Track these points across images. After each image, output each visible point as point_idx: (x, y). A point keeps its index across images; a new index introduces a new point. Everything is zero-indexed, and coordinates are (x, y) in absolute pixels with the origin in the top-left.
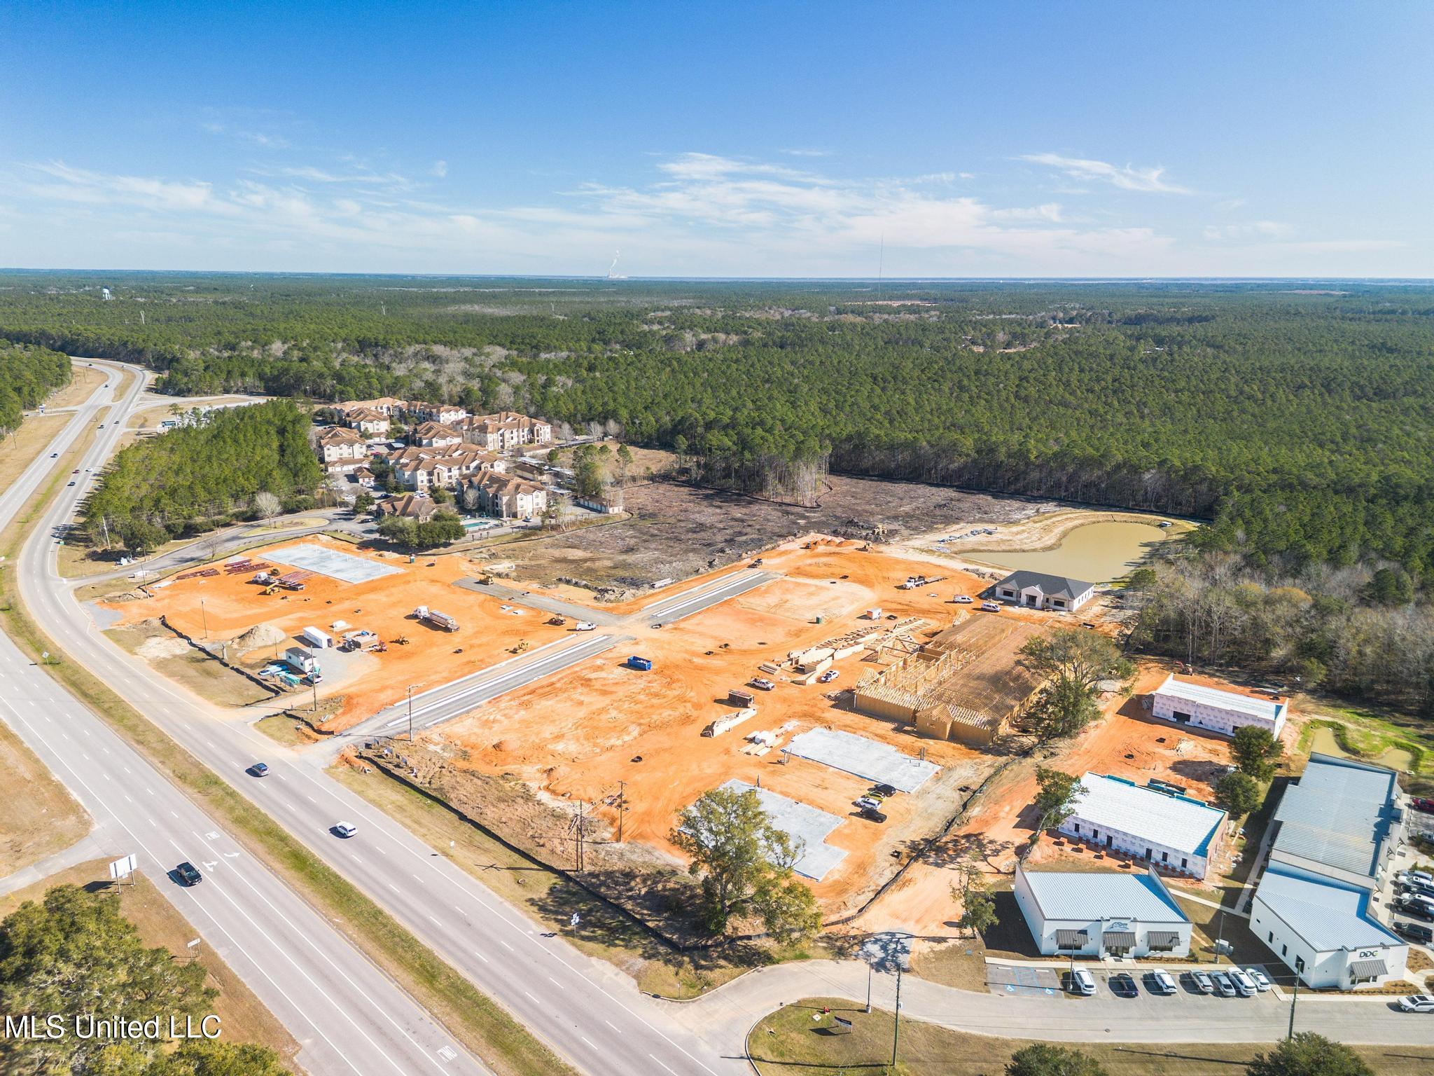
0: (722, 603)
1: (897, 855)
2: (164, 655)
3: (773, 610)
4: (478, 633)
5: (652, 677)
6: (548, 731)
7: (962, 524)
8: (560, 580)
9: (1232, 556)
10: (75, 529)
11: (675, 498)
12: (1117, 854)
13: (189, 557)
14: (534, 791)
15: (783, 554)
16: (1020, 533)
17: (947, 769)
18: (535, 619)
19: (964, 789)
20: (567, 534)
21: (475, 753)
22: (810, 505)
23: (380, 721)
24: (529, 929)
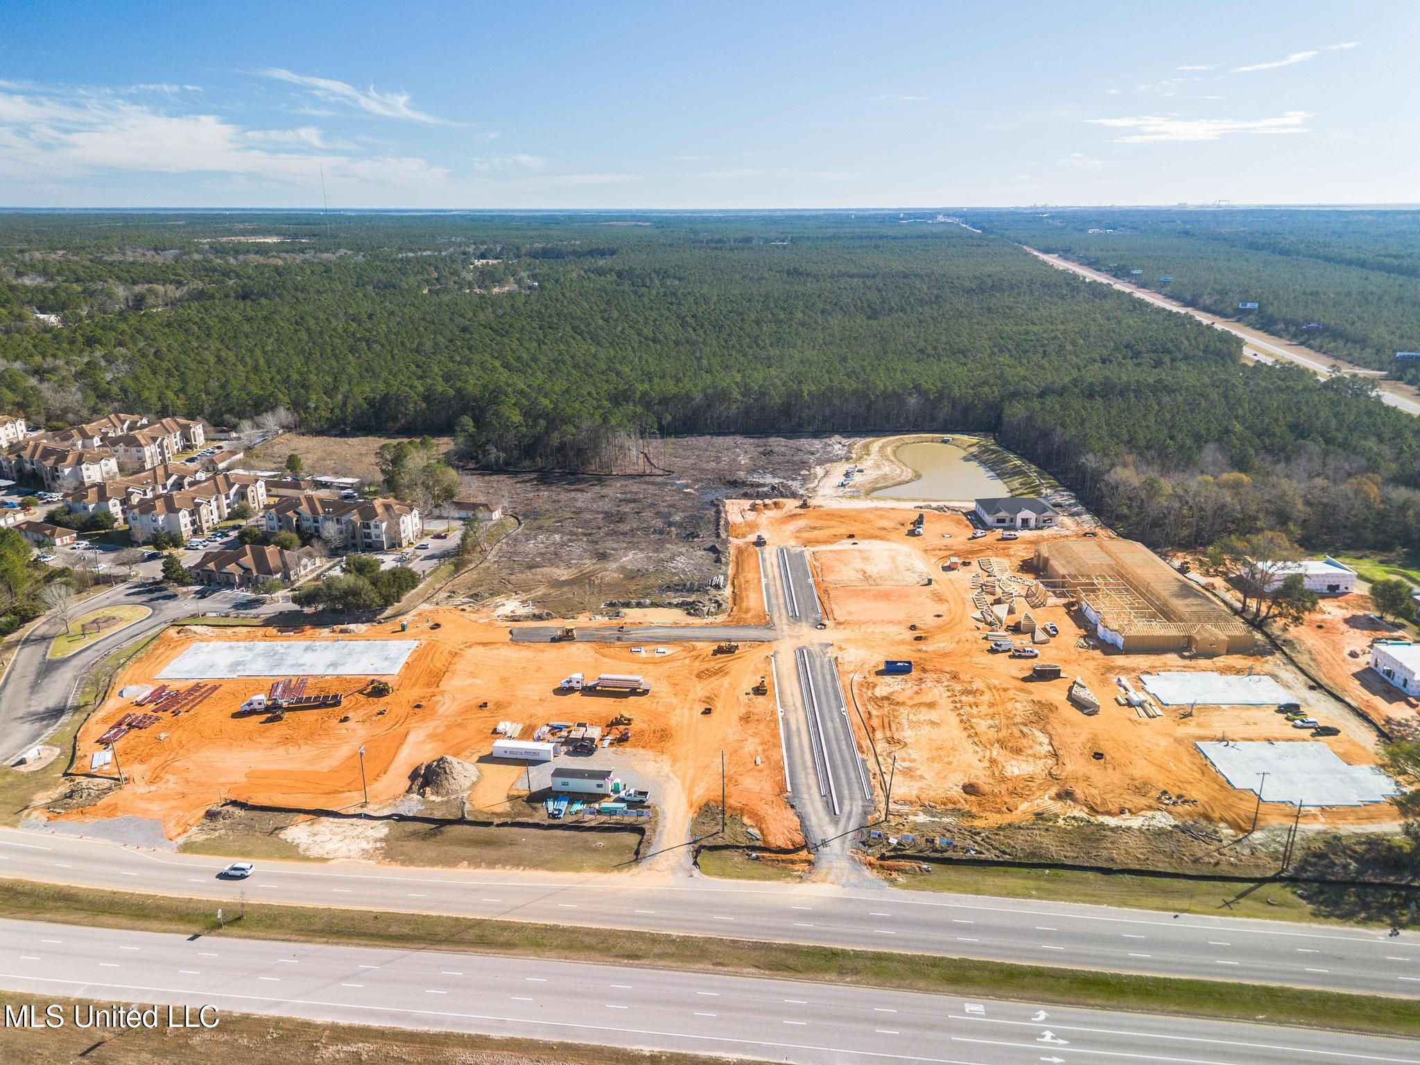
0: (817, 587)
2: (364, 845)
4: (676, 686)
5: (929, 677)
7: (819, 468)
8: (612, 604)
14: (1092, 819)
15: (752, 526)
16: (878, 467)
17: (1275, 677)
18: (695, 653)
19: (1312, 688)
20: (493, 552)
21: (967, 807)
22: (661, 472)
23: (816, 813)
24: (1375, 937)
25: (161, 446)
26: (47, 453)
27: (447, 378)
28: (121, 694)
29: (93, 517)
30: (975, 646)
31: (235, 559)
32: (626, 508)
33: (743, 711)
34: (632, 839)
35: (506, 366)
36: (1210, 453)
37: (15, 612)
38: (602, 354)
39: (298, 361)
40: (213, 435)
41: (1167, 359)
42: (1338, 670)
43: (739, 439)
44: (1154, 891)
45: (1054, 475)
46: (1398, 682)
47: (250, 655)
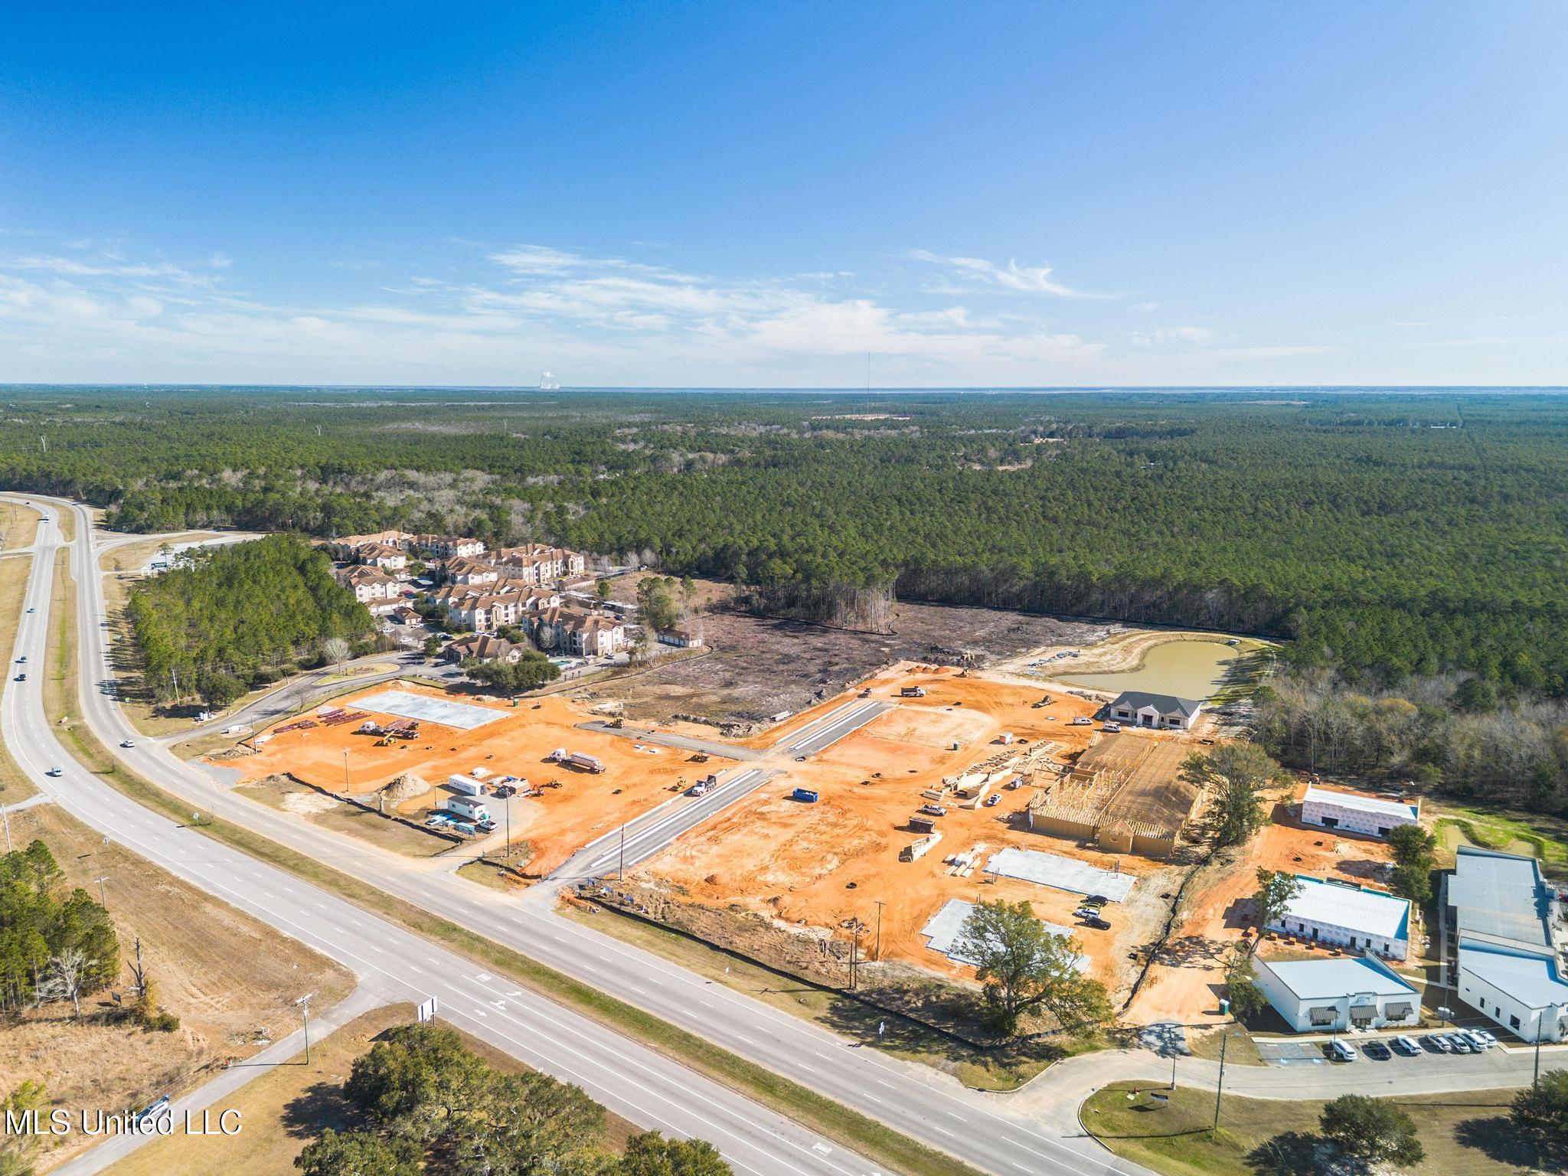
0: (851, 733)
1: (1134, 957)
2: (314, 810)
3: (905, 739)
4: (626, 773)
5: (822, 808)
6: (750, 865)
7: (1043, 648)
8: (676, 717)
9: (1328, 671)
10: (122, 685)
11: (746, 629)
12: (1325, 944)
13: (271, 709)
14: (768, 920)
15: (885, 683)
16: (1103, 655)
17: (1142, 879)
18: (675, 757)
19: (1165, 896)
21: (690, 888)
22: (886, 633)
23: (580, 862)
28: (319, 710)
30: (903, 797)
33: (642, 797)
34: (449, 845)
40: (593, 562)
47: (410, 703)
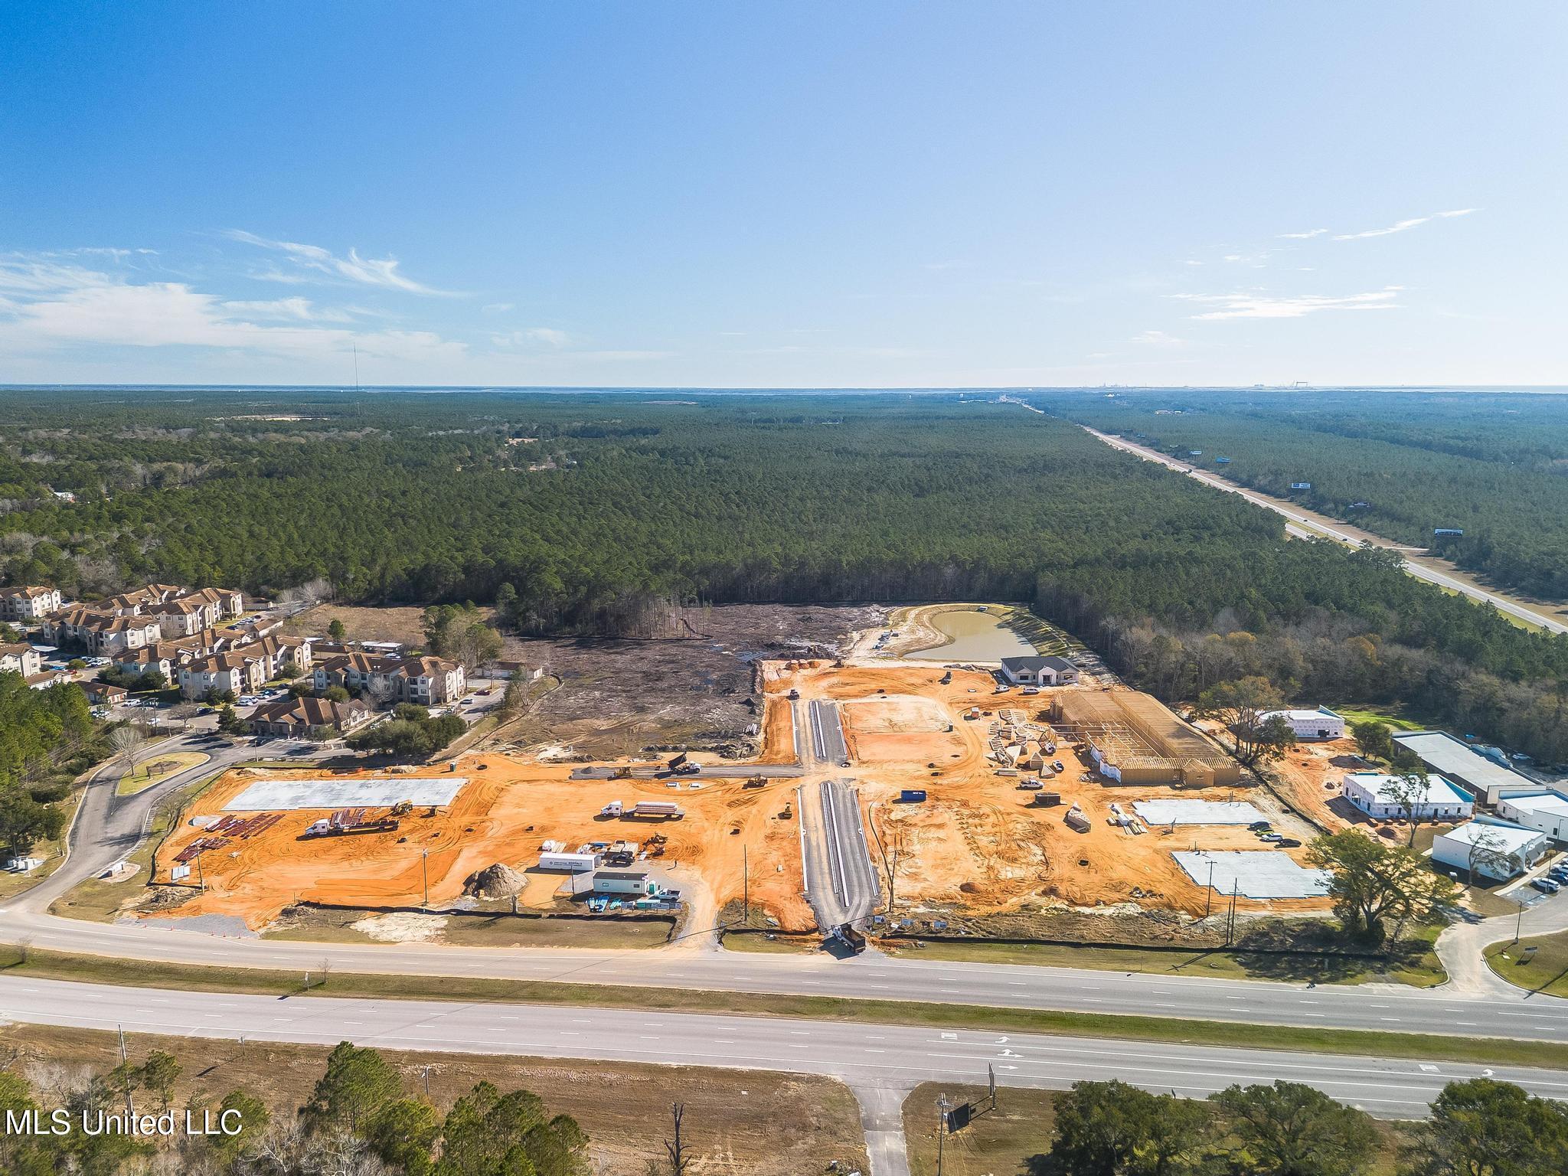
0: (844, 733)
2: (428, 932)
3: (896, 729)
7: (855, 632)
8: (650, 749)
13: (116, 835)
14: (1071, 909)
15: (787, 683)
16: (913, 632)
17: (1253, 803)
18: (727, 787)
19: (1285, 812)
20: (535, 707)
21: (962, 902)
22: (700, 637)
23: (828, 905)
24: (1294, 989)
25: (202, 614)
26: (90, 620)
27: (486, 550)
28: (191, 823)
29: (144, 677)
30: (987, 780)
31: (289, 711)
32: (664, 669)
33: (769, 831)
34: (666, 926)
35: (547, 540)
36: (1225, 615)
37: (82, 755)
38: (644, 528)
39: (333, 535)
40: (250, 606)
41: (1206, 535)
42: (1313, 798)
43: (778, 607)
44: (1114, 959)
45: (1083, 640)
46: (1363, 807)
47: (309, 792)
